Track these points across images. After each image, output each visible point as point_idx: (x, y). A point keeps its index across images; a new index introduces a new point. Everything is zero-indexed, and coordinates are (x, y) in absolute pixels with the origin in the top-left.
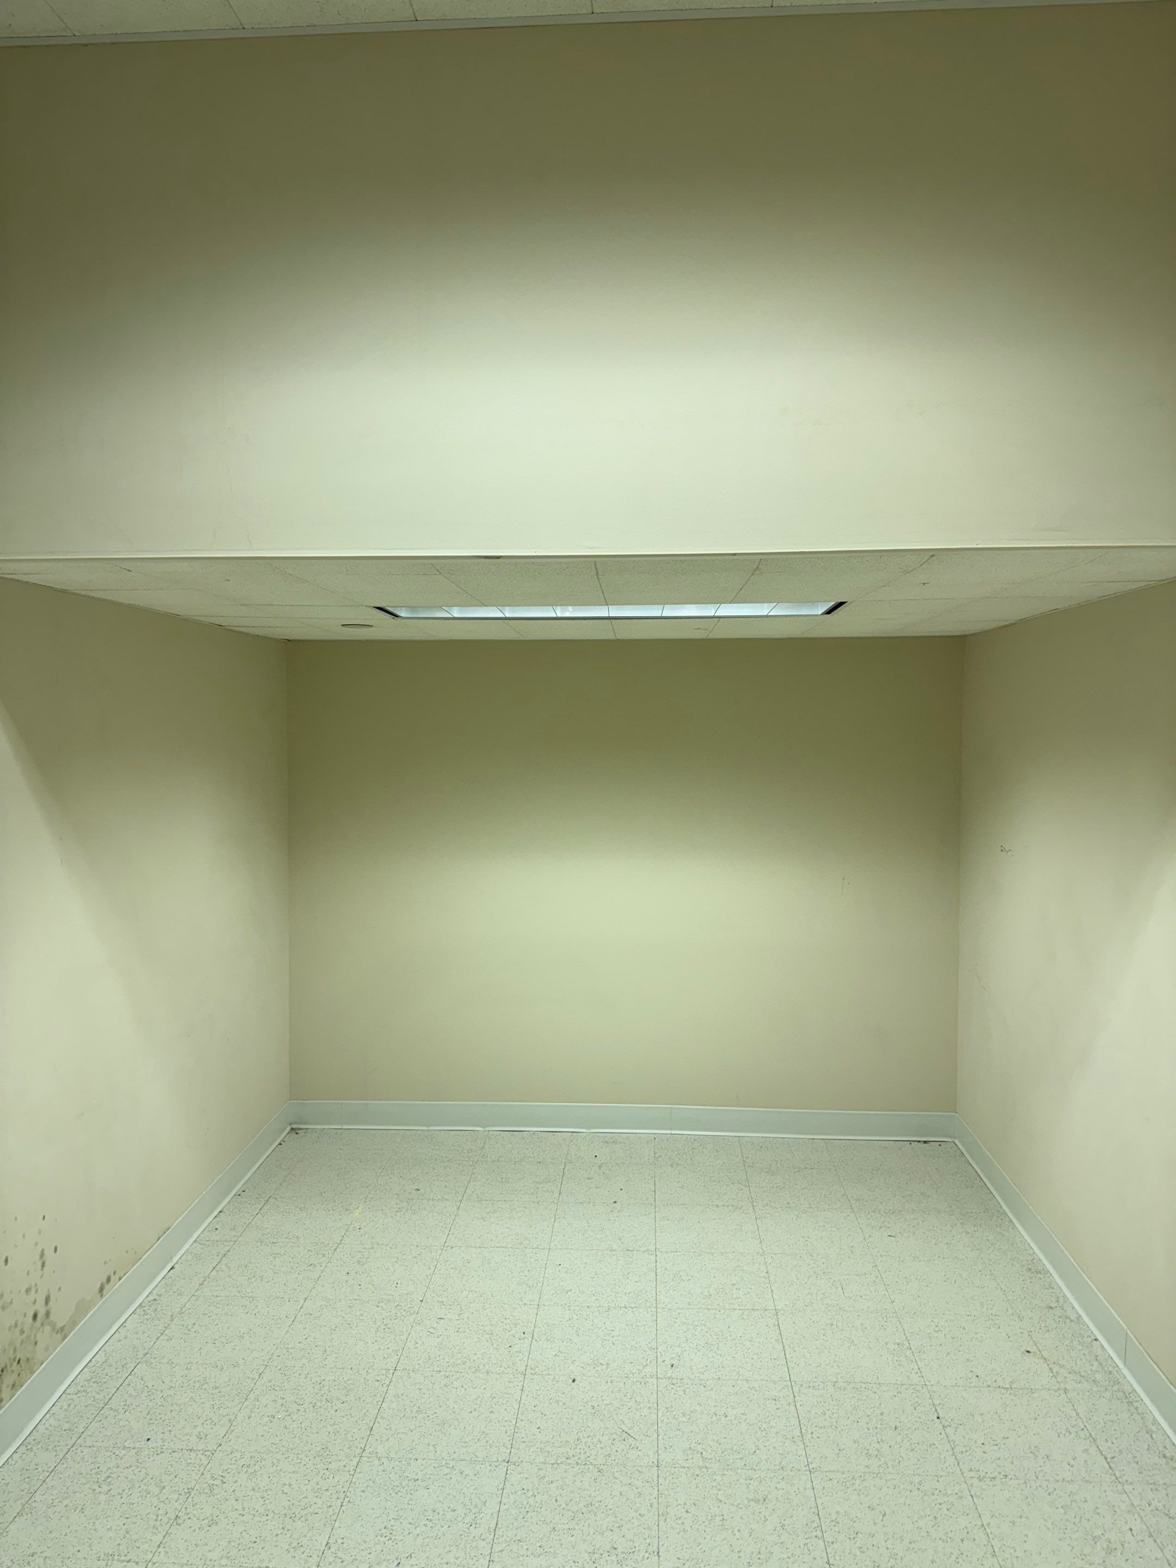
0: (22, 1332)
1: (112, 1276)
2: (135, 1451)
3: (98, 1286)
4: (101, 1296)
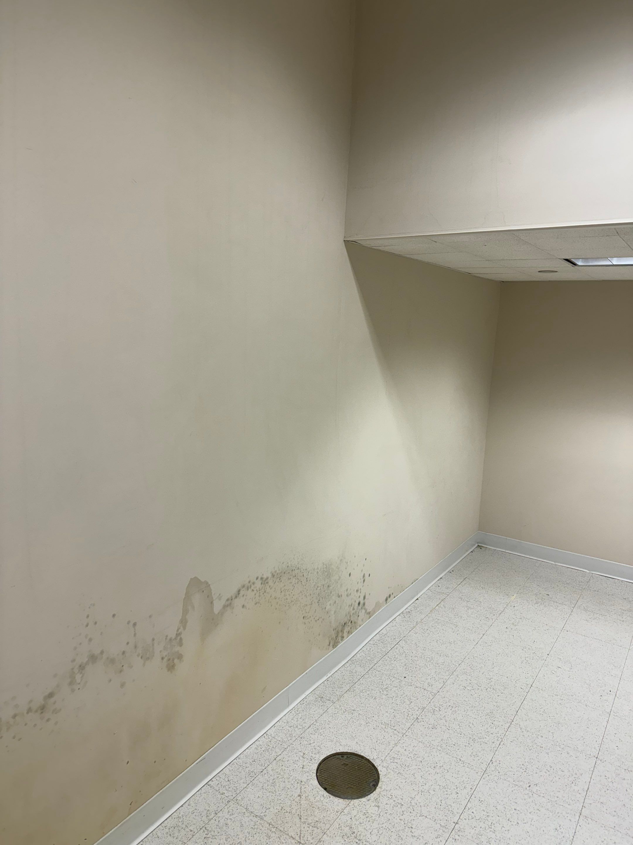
0: (354, 609)
1: (391, 595)
2: (399, 680)
3: (385, 598)
4: (386, 603)
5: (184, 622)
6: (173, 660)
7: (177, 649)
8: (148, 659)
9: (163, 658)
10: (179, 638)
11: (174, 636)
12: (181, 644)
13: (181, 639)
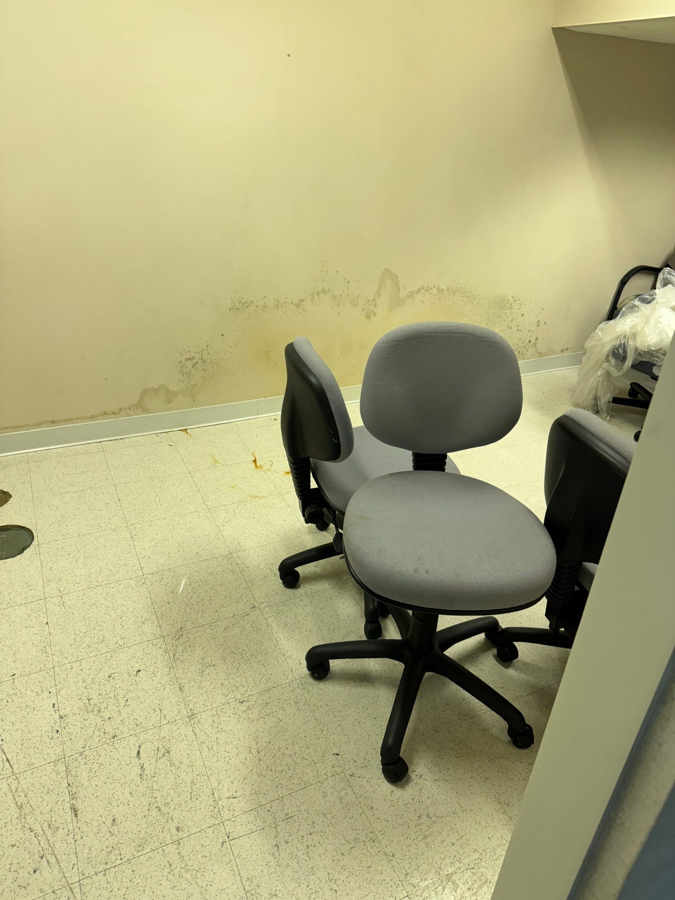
5: (379, 294)
6: (370, 314)
7: (372, 308)
8: (354, 305)
9: (363, 310)
10: (374, 302)
11: (371, 299)
12: (375, 305)
13: (376, 303)
